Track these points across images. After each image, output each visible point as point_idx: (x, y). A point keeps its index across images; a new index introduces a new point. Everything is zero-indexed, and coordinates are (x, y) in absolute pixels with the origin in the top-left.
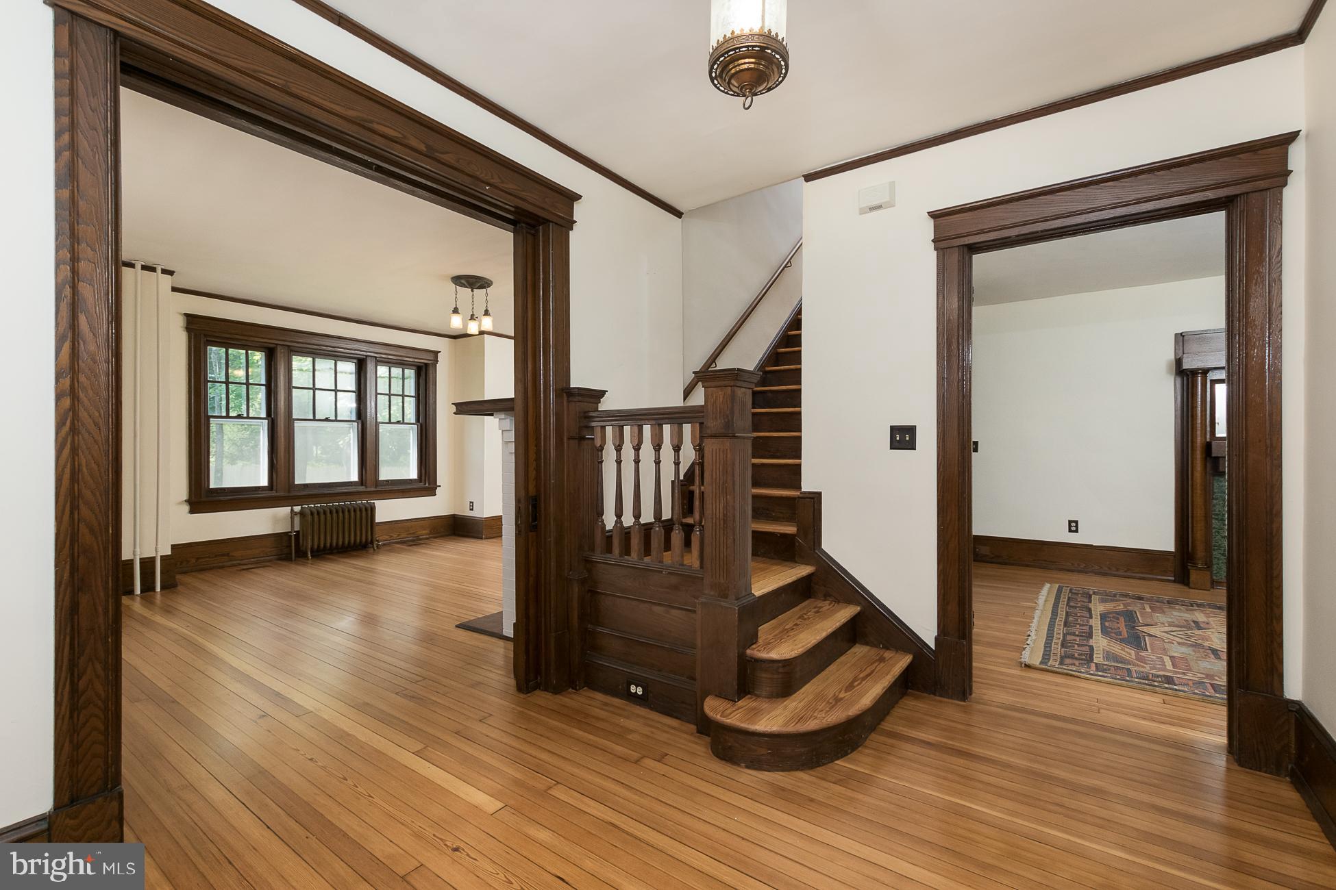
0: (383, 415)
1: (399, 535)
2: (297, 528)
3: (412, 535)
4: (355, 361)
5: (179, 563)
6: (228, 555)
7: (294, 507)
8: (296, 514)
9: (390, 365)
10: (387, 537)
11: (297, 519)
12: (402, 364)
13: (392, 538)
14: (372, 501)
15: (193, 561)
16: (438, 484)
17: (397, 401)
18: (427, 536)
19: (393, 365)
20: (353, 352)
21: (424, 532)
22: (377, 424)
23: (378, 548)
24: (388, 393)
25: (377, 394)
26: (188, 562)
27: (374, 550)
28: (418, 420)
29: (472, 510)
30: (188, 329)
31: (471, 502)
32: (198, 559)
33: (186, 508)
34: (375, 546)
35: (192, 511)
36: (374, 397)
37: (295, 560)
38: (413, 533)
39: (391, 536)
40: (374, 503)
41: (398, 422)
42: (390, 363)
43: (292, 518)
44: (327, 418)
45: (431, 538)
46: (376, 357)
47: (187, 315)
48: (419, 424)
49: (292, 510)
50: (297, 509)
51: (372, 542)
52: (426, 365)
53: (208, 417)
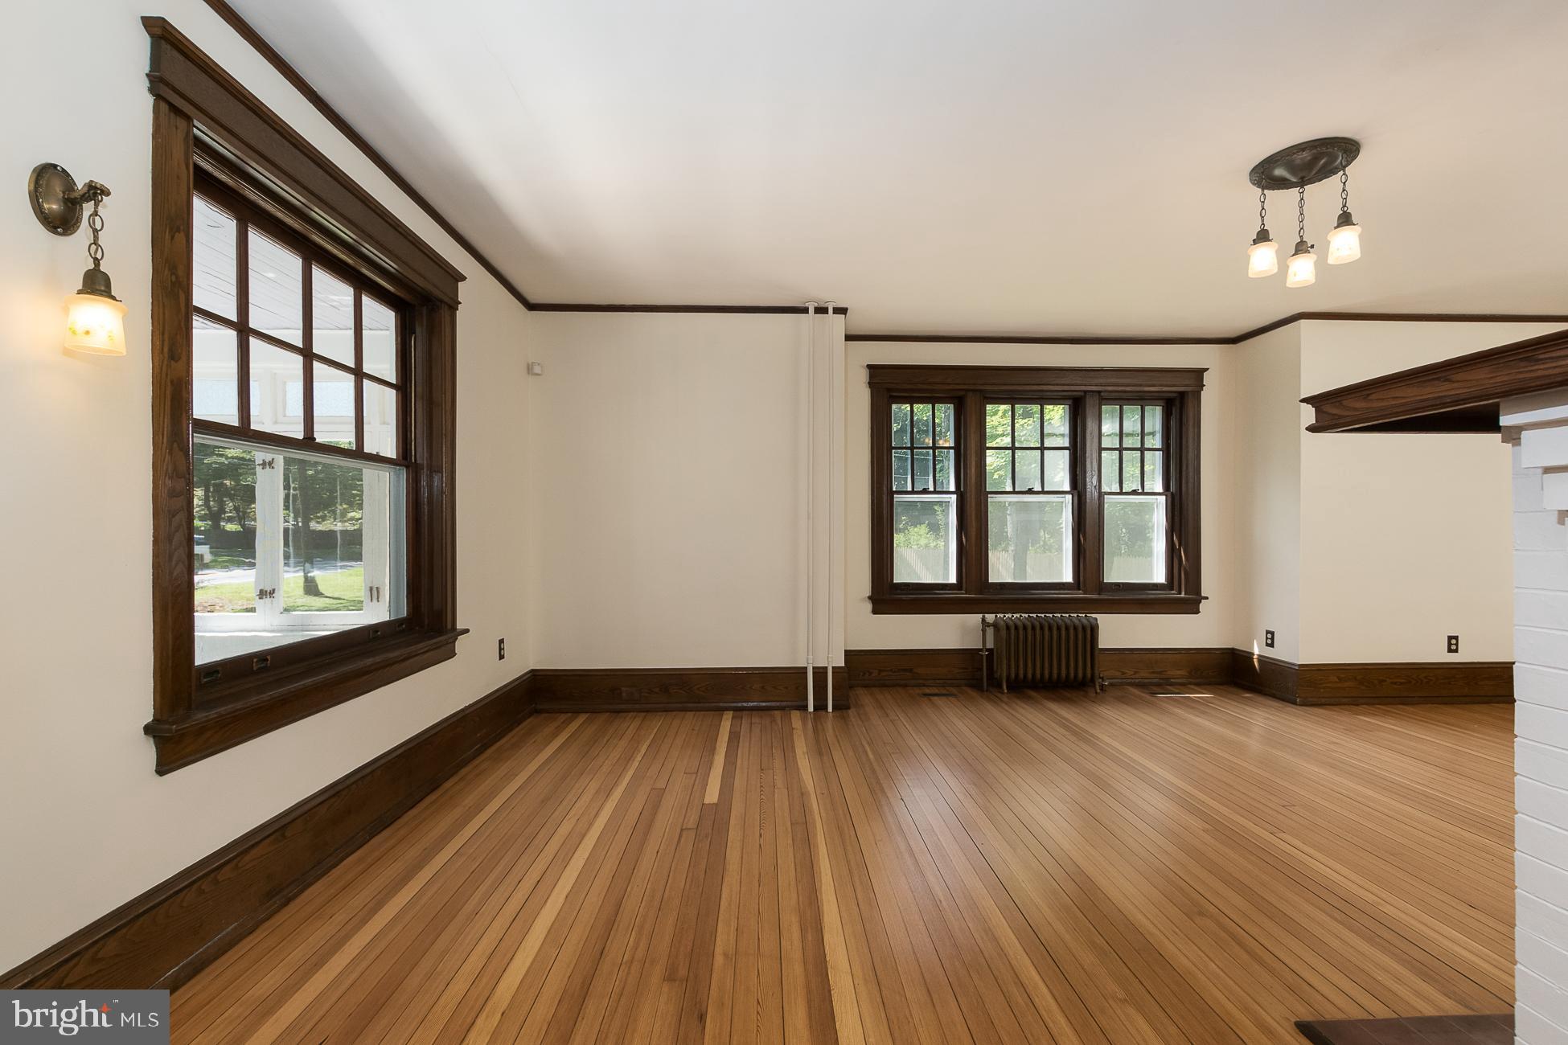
0: (1110, 484)
1: (1135, 673)
2: (990, 645)
3: (1158, 676)
4: (1070, 402)
5: (862, 674)
6: (911, 671)
7: (986, 615)
8: (989, 625)
9: (1121, 402)
10: (1118, 674)
11: (990, 631)
12: (1142, 399)
13: (1123, 676)
14: (1094, 616)
15: (875, 673)
16: (1203, 595)
17: (1131, 459)
18: (1184, 680)
19: (1126, 402)
20: (1066, 388)
21: (1179, 672)
22: (1101, 495)
23: (1102, 690)
24: (1118, 446)
25: (1101, 449)
26: (870, 674)
27: (1096, 693)
28: (1166, 486)
29: (1272, 645)
30: (872, 384)
31: (1268, 632)
32: (880, 671)
33: (869, 606)
34: (1098, 687)
35: (875, 612)
36: (1095, 456)
37: (987, 691)
38: (1160, 673)
39: (1124, 673)
40: (1096, 619)
41: (1134, 492)
42: (1123, 399)
43: (984, 631)
44: (1030, 489)
45: (1190, 683)
46: (1099, 392)
47: (870, 367)
48: (1169, 494)
49: (983, 620)
50: (990, 618)
51: (1092, 680)
52: (1182, 395)
53: (892, 493)
